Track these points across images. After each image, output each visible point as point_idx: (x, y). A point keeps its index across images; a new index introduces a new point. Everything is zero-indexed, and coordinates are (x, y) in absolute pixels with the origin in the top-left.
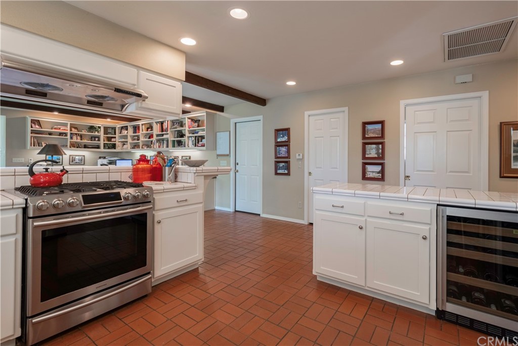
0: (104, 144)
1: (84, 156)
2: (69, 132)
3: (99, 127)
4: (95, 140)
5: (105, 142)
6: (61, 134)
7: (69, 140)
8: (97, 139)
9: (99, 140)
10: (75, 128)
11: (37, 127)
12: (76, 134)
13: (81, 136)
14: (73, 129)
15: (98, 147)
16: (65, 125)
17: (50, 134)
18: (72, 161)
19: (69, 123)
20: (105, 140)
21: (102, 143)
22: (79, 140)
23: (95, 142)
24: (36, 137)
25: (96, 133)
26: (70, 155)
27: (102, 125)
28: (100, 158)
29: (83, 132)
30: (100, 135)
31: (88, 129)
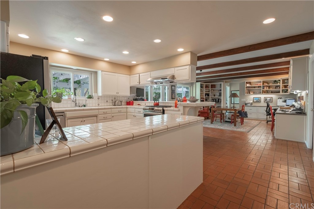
0: (282, 90)
1: (272, 97)
2: (262, 85)
3: (280, 80)
4: (277, 88)
5: (283, 89)
6: (259, 87)
7: (262, 90)
8: (278, 87)
9: (279, 88)
10: (266, 83)
11: (248, 85)
12: (266, 86)
13: (269, 87)
14: (265, 84)
15: (279, 92)
16: (260, 82)
17: (254, 87)
18: (266, 100)
19: (262, 81)
20: (283, 87)
21: (281, 89)
22: (268, 89)
23: (277, 89)
24: (248, 89)
25: (278, 84)
26: (264, 97)
27: (281, 79)
28: (279, 98)
29: (270, 85)
30: (280, 85)
31: (273, 82)
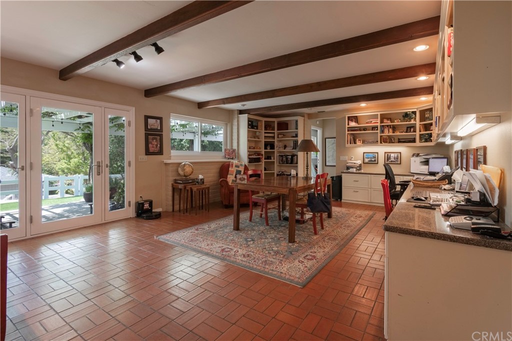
0: (420, 135)
1: (400, 153)
2: (379, 124)
3: (414, 113)
4: (410, 132)
5: (421, 133)
6: (374, 128)
7: (379, 135)
8: (412, 130)
9: (415, 131)
10: (388, 119)
11: (353, 124)
12: (388, 126)
13: (394, 128)
14: (385, 121)
15: (414, 141)
16: (375, 117)
17: (365, 129)
18: (388, 160)
19: (379, 113)
20: (422, 129)
21: (418, 133)
22: (391, 134)
23: (410, 134)
24: (352, 134)
25: (412, 122)
26: (385, 153)
27: (417, 109)
28: (413, 155)
29: (396, 123)
30: (416, 124)
31: (402, 118)
